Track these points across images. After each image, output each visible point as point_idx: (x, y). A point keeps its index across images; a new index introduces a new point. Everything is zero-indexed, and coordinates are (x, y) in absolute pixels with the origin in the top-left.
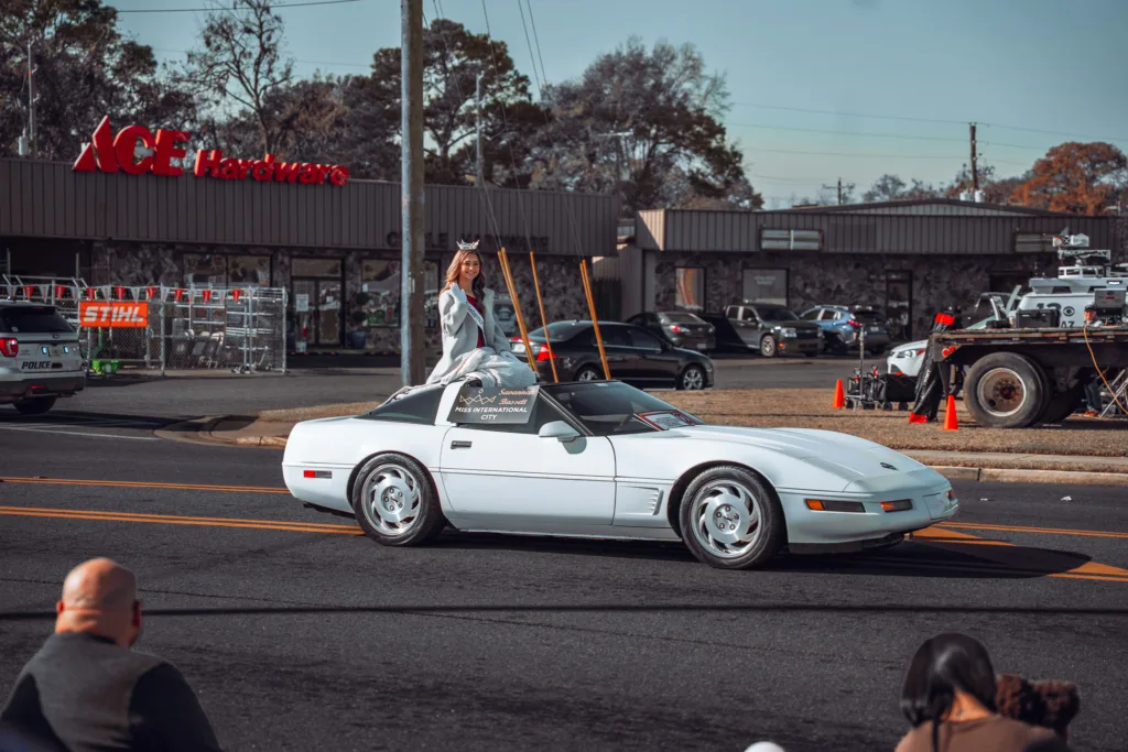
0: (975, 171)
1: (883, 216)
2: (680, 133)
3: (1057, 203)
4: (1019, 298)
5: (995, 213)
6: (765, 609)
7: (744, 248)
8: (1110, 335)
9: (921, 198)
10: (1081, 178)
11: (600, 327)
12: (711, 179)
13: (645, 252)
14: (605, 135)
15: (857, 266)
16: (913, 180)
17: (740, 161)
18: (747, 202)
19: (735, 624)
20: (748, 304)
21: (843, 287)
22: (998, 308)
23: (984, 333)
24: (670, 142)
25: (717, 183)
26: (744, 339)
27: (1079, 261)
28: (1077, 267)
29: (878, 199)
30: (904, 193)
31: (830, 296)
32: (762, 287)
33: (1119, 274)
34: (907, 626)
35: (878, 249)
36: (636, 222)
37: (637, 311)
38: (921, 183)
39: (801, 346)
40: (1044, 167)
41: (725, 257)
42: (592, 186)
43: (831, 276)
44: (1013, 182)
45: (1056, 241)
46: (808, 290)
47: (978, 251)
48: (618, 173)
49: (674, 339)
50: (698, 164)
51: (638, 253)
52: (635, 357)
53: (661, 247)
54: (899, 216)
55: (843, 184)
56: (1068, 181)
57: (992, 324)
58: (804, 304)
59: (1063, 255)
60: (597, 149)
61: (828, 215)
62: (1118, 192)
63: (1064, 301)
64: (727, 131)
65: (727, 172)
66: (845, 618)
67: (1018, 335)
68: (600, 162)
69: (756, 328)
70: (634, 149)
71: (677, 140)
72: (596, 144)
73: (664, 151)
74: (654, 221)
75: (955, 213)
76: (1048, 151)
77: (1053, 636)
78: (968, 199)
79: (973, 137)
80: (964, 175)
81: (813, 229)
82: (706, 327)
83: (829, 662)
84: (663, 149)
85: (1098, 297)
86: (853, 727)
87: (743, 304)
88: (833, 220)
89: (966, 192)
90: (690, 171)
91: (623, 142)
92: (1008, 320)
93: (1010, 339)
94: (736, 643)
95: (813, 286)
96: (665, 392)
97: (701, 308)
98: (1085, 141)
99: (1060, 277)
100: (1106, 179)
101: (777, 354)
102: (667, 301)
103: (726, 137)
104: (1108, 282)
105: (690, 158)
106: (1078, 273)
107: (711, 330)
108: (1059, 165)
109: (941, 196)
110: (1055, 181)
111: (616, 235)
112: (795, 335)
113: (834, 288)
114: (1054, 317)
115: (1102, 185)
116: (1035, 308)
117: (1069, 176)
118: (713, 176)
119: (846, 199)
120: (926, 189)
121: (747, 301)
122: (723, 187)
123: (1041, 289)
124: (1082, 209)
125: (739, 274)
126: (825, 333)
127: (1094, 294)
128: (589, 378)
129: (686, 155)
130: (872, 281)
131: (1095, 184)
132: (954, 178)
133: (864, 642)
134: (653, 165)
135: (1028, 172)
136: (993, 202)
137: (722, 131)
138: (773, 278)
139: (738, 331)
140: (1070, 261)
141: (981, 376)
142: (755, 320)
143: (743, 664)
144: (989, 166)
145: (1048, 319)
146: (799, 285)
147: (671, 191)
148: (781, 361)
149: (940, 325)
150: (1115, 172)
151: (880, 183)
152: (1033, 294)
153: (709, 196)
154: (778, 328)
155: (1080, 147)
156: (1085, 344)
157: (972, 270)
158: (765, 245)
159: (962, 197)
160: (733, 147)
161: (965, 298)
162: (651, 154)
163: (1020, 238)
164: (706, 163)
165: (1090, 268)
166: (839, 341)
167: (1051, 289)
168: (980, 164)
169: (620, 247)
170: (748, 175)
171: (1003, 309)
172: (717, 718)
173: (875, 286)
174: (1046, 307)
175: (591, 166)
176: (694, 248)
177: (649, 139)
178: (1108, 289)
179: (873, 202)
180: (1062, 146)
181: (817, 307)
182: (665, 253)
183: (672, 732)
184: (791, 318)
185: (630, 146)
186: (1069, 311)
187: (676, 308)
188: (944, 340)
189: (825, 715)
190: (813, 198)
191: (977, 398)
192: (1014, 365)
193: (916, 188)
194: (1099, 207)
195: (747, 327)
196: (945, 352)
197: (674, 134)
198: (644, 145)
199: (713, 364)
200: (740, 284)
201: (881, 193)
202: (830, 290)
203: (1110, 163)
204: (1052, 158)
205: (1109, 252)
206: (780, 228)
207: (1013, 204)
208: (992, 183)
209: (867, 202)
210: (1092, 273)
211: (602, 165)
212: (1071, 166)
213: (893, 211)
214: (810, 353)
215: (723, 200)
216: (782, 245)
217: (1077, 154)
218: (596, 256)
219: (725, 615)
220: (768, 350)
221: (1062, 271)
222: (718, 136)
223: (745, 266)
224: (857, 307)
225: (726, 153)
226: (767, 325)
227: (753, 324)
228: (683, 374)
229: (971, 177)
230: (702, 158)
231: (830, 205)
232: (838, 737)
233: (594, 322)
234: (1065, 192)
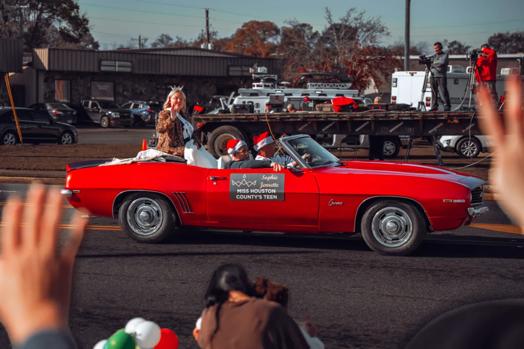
0: (208, 34)
1: (164, 55)
2: (55, 7)
3: (248, 52)
4: (234, 98)
5: (219, 55)
6: (117, 256)
7: (91, 70)
8: (278, 118)
9: (181, 46)
10: (259, 39)
11: (16, 110)
12: (72, 33)
13: (38, 71)
14: (13, 6)
15: (150, 81)
16: (177, 37)
17: (87, 24)
18: (90, 46)
19: (103, 263)
20: (95, 100)
21: (143, 91)
22: (224, 103)
23: (218, 116)
24: (49, 12)
25: (74, 35)
26: (92, 118)
27: (262, 80)
28: (261, 83)
29: (159, 46)
30: (172, 44)
31: (137, 96)
32: (100, 91)
33: (281, 87)
34: (189, 261)
35: (161, 72)
36: (33, 54)
37: (35, 102)
38: (181, 39)
39: (122, 122)
40: (241, 33)
41: (82, 75)
42: (6, 35)
43: (137, 86)
44: (226, 40)
45: (251, 70)
46: (125, 93)
47: (211, 74)
48: (22, 28)
49: (54, 118)
50: (64, 24)
51: (34, 71)
52: (35, 126)
53: (47, 68)
54: (171, 55)
55: (142, 38)
56: (252, 40)
57: (221, 111)
58: (123, 100)
59: (255, 77)
60: (9, 14)
61: (135, 54)
62: (276, 47)
63: (255, 100)
64: (80, 7)
65: (80, 29)
66: (159, 259)
67: (234, 117)
68: (11, 21)
69: (98, 112)
70: (29, 15)
71: (53, 12)
72: (8, 12)
73: (46, 17)
74: (43, 54)
75: (199, 55)
76: (242, 25)
77: (260, 265)
78: (205, 48)
79: (207, 16)
80: (202, 35)
81: (128, 61)
82: (72, 112)
83: (153, 281)
84: (45, 15)
85: (271, 98)
86: (168, 313)
87: (92, 100)
88: (138, 56)
89: (204, 44)
90: (60, 28)
91: (23, 11)
92: (229, 109)
93: (230, 119)
94: (104, 273)
95: (128, 90)
96: (52, 146)
97: (69, 101)
98: (261, 20)
99: (253, 88)
100: (270, 40)
101: (109, 126)
102: (50, 97)
103: (79, 11)
104: (276, 91)
105: (60, 21)
106: (261, 86)
107: (74, 113)
108: (248, 32)
109: (191, 45)
110: (246, 40)
111: (22, 61)
112: (119, 116)
113: (139, 92)
114: (251, 108)
115: (269, 43)
116: (241, 103)
117: (253, 37)
118: (73, 32)
119: (143, 45)
120: (183, 42)
121: (93, 98)
122: (78, 37)
123: (244, 94)
124: (259, 54)
125: (89, 84)
126: (135, 115)
127: (269, 97)
128: (10, 137)
129: (58, 20)
130: (158, 89)
131: (265, 42)
132: (197, 37)
133: (169, 271)
134: (40, 24)
135: (233, 35)
136: (216, 50)
137: (77, 8)
138: (107, 87)
139: (89, 114)
140: (258, 80)
141: (217, 137)
142: (97, 108)
143: (108, 283)
144: (215, 31)
145: (248, 109)
146: (121, 90)
147: (50, 38)
148: (112, 130)
149: (196, 112)
150: (275, 37)
151: (160, 38)
152: (240, 97)
153: (71, 42)
154: (110, 112)
155: (258, 23)
156: (266, 122)
157: (208, 84)
158: (103, 68)
159: (202, 46)
160: (83, 16)
161: (204, 99)
162: (39, 18)
163: (231, 69)
164: (69, 24)
165: (267, 84)
166: (141, 119)
167: (249, 94)
168: (211, 30)
169: (24, 68)
170: (91, 32)
171: (226, 104)
172: (98, 311)
173: (160, 91)
174: (246, 103)
175: (5, 23)
176: (65, 69)
177: (37, 10)
178: (276, 95)
179: (156, 48)
180: (249, 22)
181: (130, 102)
182: (49, 71)
183: (75, 319)
184: (117, 108)
185: (27, 13)
186: (257, 106)
187: (55, 101)
188: (198, 119)
189: (153, 307)
190: (126, 45)
191: (214, 149)
192: (232, 132)
193: (178, 41)
194: (267, 54)
195: (94, 112)
196: (199, 125)
197: (51, 7)
198: (35, 13)
199: (78, 131)
200: (90, 88)
201: (160, 43)
202: (136, 93)
203: (272, 32)
204: (245, 28)
205: (276, 76)
206: (111, 60)
207: (227, 51)
208: (216, 40)
209: (153, 48)
210: (268, 86)
211: (11, 23)
212: (254, 33)
213: (169, 53)
214: (127, 126)
215: (78, 44)
216: (112, 69)
217: (256, 27)
218: (11, 72)
219: (97, 259)
220: (105, 124)
221: (254, 85)
222: (75, 10)
223: (92, 80)
224: (151, 102)
225: (80, 19)
226: (104, 111)
227: (97, 110)
228: (62, 135)
229: (206, 36)
230: (67, 21)
231: (134, 48)
232: (160, 318)
233: (13, 108)
234: (251, 46)
